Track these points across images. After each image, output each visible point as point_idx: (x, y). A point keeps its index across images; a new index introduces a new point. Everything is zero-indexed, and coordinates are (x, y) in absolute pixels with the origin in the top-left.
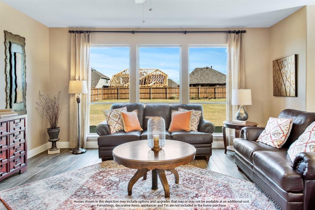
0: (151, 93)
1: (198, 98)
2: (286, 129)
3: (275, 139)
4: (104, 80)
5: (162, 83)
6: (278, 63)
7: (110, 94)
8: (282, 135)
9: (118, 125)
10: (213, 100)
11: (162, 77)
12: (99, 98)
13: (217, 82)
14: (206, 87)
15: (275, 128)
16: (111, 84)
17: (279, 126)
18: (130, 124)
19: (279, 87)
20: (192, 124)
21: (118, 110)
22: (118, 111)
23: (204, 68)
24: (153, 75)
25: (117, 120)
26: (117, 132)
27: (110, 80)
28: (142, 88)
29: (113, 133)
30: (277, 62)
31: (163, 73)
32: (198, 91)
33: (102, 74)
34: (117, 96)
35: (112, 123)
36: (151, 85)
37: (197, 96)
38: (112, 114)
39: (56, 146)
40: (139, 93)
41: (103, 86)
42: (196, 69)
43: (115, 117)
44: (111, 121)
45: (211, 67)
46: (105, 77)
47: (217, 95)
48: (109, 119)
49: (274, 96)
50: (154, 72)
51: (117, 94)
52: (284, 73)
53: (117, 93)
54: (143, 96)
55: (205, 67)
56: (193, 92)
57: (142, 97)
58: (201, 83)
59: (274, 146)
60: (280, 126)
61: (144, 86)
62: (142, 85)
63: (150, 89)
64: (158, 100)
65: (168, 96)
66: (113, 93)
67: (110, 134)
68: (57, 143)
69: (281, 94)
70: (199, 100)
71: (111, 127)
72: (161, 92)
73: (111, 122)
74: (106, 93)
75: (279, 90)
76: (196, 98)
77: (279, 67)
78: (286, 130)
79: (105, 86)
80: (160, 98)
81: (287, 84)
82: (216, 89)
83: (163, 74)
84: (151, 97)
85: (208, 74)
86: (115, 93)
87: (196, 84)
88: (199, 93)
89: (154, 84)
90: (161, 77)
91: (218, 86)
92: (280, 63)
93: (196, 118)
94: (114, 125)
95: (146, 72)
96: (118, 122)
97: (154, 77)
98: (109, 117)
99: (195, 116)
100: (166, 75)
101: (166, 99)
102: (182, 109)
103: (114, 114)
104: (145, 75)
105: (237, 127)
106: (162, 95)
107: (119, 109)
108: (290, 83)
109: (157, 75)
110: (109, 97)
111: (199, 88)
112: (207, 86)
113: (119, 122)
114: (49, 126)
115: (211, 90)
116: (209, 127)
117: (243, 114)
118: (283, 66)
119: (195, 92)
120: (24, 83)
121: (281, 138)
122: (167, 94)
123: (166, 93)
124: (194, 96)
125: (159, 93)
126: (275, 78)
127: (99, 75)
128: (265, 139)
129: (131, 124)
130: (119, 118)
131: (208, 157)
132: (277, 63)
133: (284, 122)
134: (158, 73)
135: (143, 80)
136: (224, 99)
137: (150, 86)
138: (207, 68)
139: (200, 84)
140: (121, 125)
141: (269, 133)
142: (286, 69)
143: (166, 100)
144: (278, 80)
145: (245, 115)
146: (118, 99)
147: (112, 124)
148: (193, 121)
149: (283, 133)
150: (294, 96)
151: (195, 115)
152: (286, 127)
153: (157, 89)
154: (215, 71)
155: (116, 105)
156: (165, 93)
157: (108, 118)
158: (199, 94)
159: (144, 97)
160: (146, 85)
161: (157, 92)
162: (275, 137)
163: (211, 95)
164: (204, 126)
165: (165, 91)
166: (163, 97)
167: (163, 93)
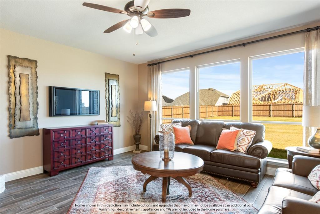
0: (271, 110)
4: (224, 98)
7: (224, 111)
11: (293, 91)
12: (214, 114)
16: (230, 102)
20: (240, 144)
24: (279, 91)
27: (229, 98)
28: (265, 105)
33: (222, 93)
34: (231, 113)
36: (276, 101)
38: (167, 128)
39: (139, 148)
40: (252, 110)
41: (223, 104)
46: (224, 95)
50: (281, 87)
51: (231, 112)
53: (231, 110)
54: (261, 113)
57: (260, 115)
61: (268, 103)
62: (265, 102)
63: (270, 105)
64: (280, 118)
65: (295, 114)
66: (227, 110)
68: (139, 145)
72: (286, 110)
74: (220, 110)
79: (225, 104)
80: (284, 116)
83: (295, 88)
84: (271, 115)
86: (229, 110)
89: (281, 100)
90: (291, 92)
93: (246, 139)
95: (271, 87)
97: (281, 93)
98: (165, 130)
99: (246, 136)
100: (298, 89)
101: (293, 117)
102: (234, 128)
104: (270, 90)
106: (286, 113)
109: (286, 90)
110: (223, 114)
114: (134, 133)
116: (259, 151)
120: (118, 104)
122: (294, 112)
123: (293, 110)
125: (282, 110)
127: (218, 94)
131: (254, 184)
134: (287, 87)
135: (266, 96)
136: (300, 119)
137: (275, 103)
146: (232, 116)
148: (241, 141)
151: (246, 134)
153: (280, 106)
156: (291, 110)
159: (262, 115)
160: (270, 102)
161: (280, 110)
164: (252, 149)
165: (291, 108)
166: (289, 115)
167: (288, 110)
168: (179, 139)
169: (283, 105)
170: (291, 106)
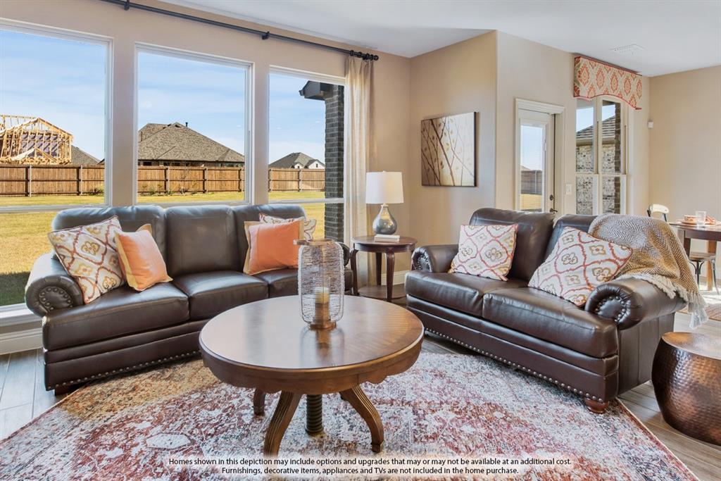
0: (30, 178)
1: (165, 193)
2: (511, 244)
3: (495, 264)
5: (54, 154)
6: (434, 126)
8: (505, 256)
9: (103, 274)
10: (201, 195)
11: (55, 139)
13: (200, 158)
14: (183, 168)
15: (488, 243)
17: (496, 239)
18: (145, 268)
19: (436, 168)
21: (95, 228)
22: (97, 231)
23: (169, 125)
24: (24, 133)
25: (98, 258)
26: (102, 294)
29: (91, 300)
30: (433, 124)
31: (58, 128)
32: (166, 177)
35: (85, 270)
37: (163, 187)
38: (81, 242)
42: (149, 126)
43: (92, 251)
44: (81, 265)
45: (187, 123)
47: (208, 185)
48: (73, 259)
49: (423, 185)
50: (28, 125)
52: (448, 144)
54: (3, 187)
55: (173, 122)
56: (153, 178)
57: (1, 192)
58: (163, 158)
59: (498, 278)
60: (498, 239)
63: (27, 168)
65: (83, 187)
67: (84, 304)
69: (439, 181)
70: (169, 197)
71: (83, 282)
72: (64, 178)
73: (83, 267)
75: (435, 174)
76: (160, 192)
77: (436, 132)
78: (510, 246)
80: (59, 193)
81: (456, 164)
82: (206, 172)
83: (59, 131)
84: (30, 191)
85: (178, 139)
87: (153, 160)
88: (167, 180)
90: (51, 139)
91: (203, 165)
92: (440, 125)
94: (93, 276)
96: (102, 265)
97: (29, 139)
98: (75, 251)
100: (66, 135)
101: (78, 194)
102: (270, 217)
103: (86, 242)
105: (390, 249)
106: (64, 186)
107: (97, 225)
108: (463, 163)
109: (39, 134)
111: (167, 169)
112: (187, 165)
113: (106, 263)
115: (195, 174)
117: (388, 220)
118: (445, 131)
119: (157, 178)
121: (505, 261)
122: (81, 183)
123: (79, 180)
124: (156, 189)
125: (56, 179)
126: (427, 153)
128: (472, 266)
129: (148, 265)
130: (103, 252)
132: (431, 126)
133: (505, 232)
134: (44, 128)
137: (18, 162)
138: (176, 126)
139: (161, 160)
140: (112, 272)
141: (478, 255)
142: (453, 136)
143: (77, 198)
144: (434, 157)
145: (392, 223)
147: (85, 274)
149: (507, 252)
150: (470, 185)
152: (508, 241)
153: (51, 169)
154: (194, 134)
155: (79, 213)
156: (76, 179)
157: (70, 255)
158: (168, 183)
159: (5, 192)
161: (51, 178)
162: (493, 261)
163: (195, 184)
165: (76, 174)
166: (69, 190)
167: (68, 179)
168: (147, 271)
169: (59, 168)
170: (75, 170)
